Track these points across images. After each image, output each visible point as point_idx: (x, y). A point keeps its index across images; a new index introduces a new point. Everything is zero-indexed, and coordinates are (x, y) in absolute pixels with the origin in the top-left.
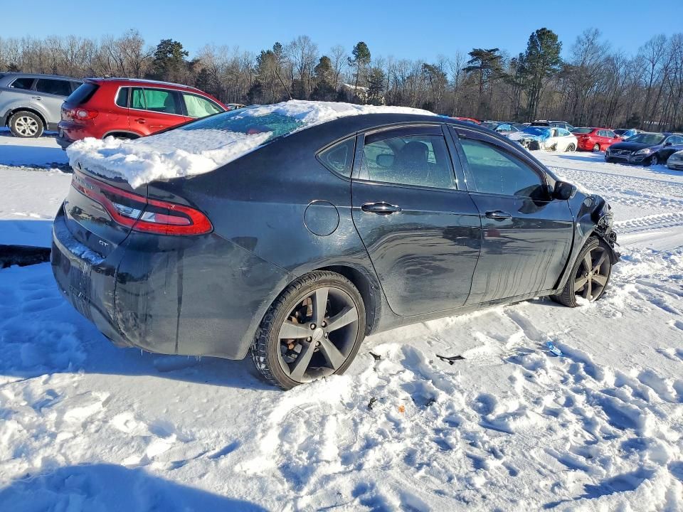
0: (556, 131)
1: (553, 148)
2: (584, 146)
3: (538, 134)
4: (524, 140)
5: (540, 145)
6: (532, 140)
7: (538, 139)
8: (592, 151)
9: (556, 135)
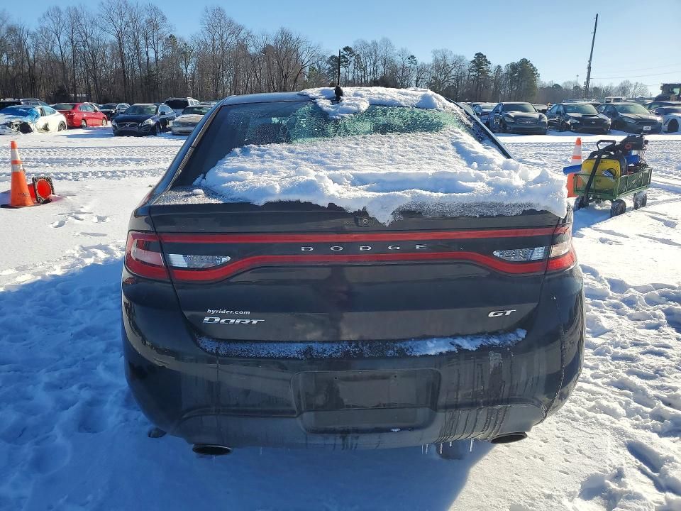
0: (41, 109)
1: (46, 128)
2: (72, 124)
3: (25, 115)
4: (11, 123)
5: (32, 126)
6: (20, 122)
7: (27, 120)
8: (81, 127)
9: (43, 114)
